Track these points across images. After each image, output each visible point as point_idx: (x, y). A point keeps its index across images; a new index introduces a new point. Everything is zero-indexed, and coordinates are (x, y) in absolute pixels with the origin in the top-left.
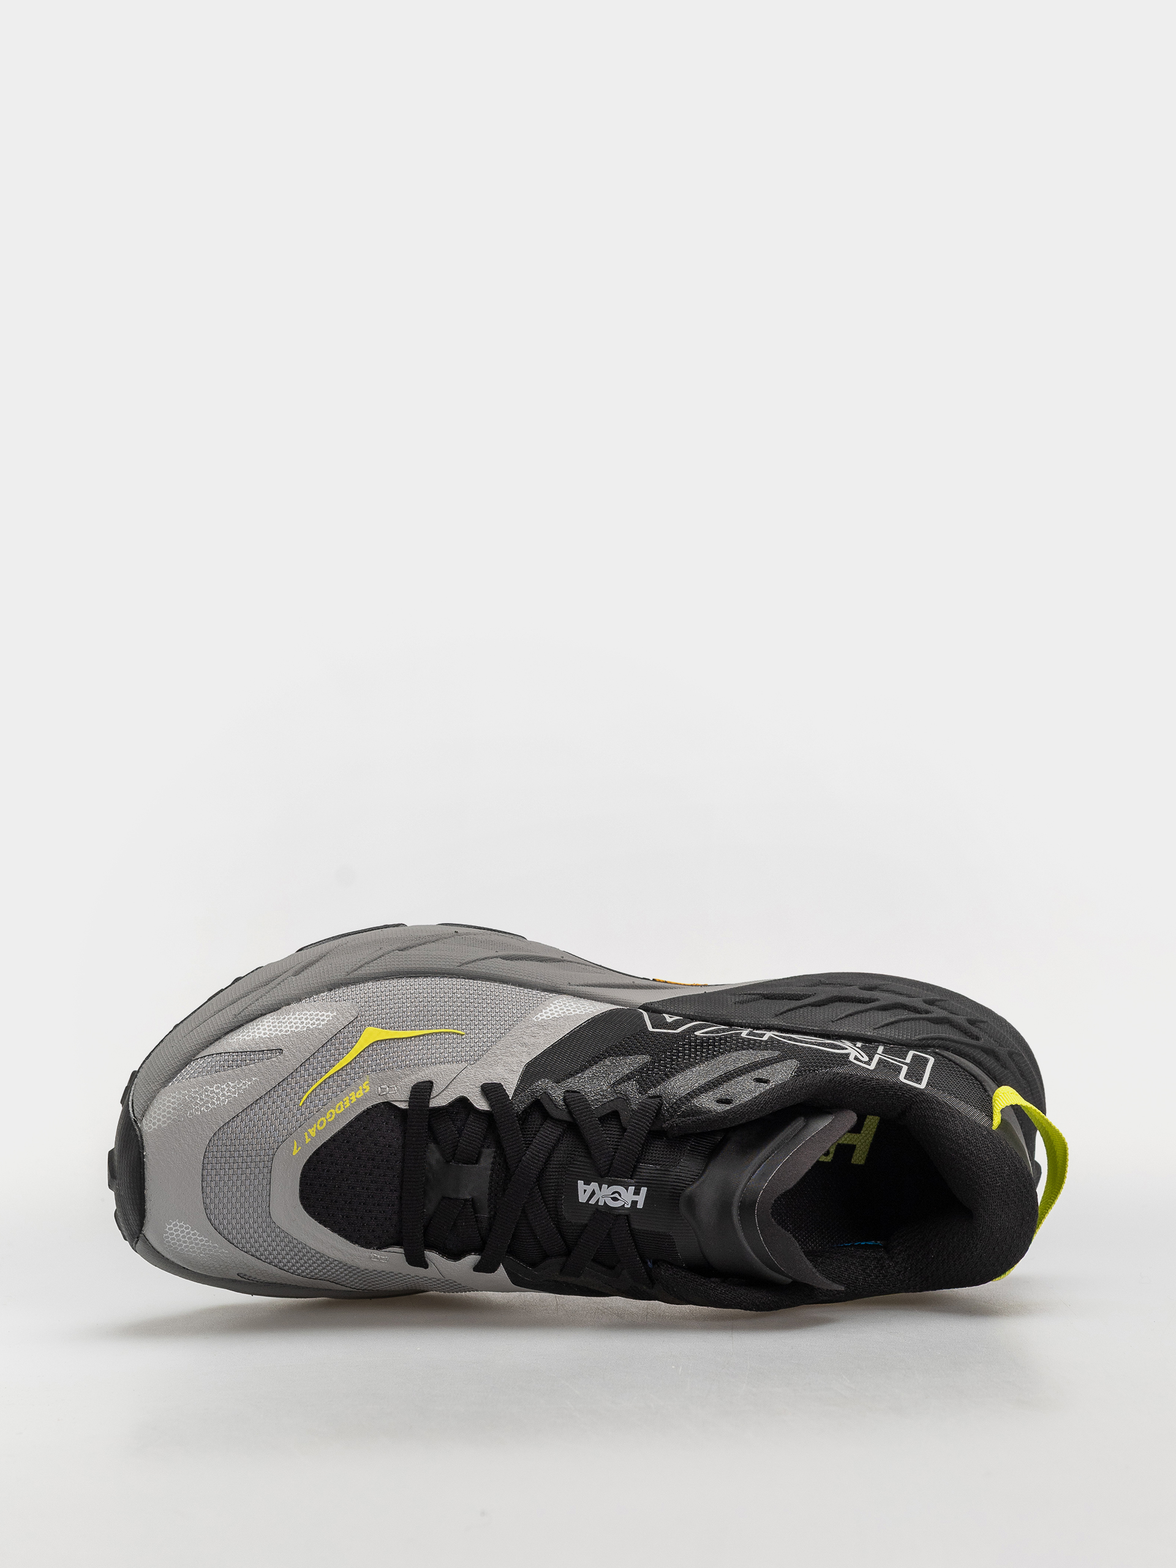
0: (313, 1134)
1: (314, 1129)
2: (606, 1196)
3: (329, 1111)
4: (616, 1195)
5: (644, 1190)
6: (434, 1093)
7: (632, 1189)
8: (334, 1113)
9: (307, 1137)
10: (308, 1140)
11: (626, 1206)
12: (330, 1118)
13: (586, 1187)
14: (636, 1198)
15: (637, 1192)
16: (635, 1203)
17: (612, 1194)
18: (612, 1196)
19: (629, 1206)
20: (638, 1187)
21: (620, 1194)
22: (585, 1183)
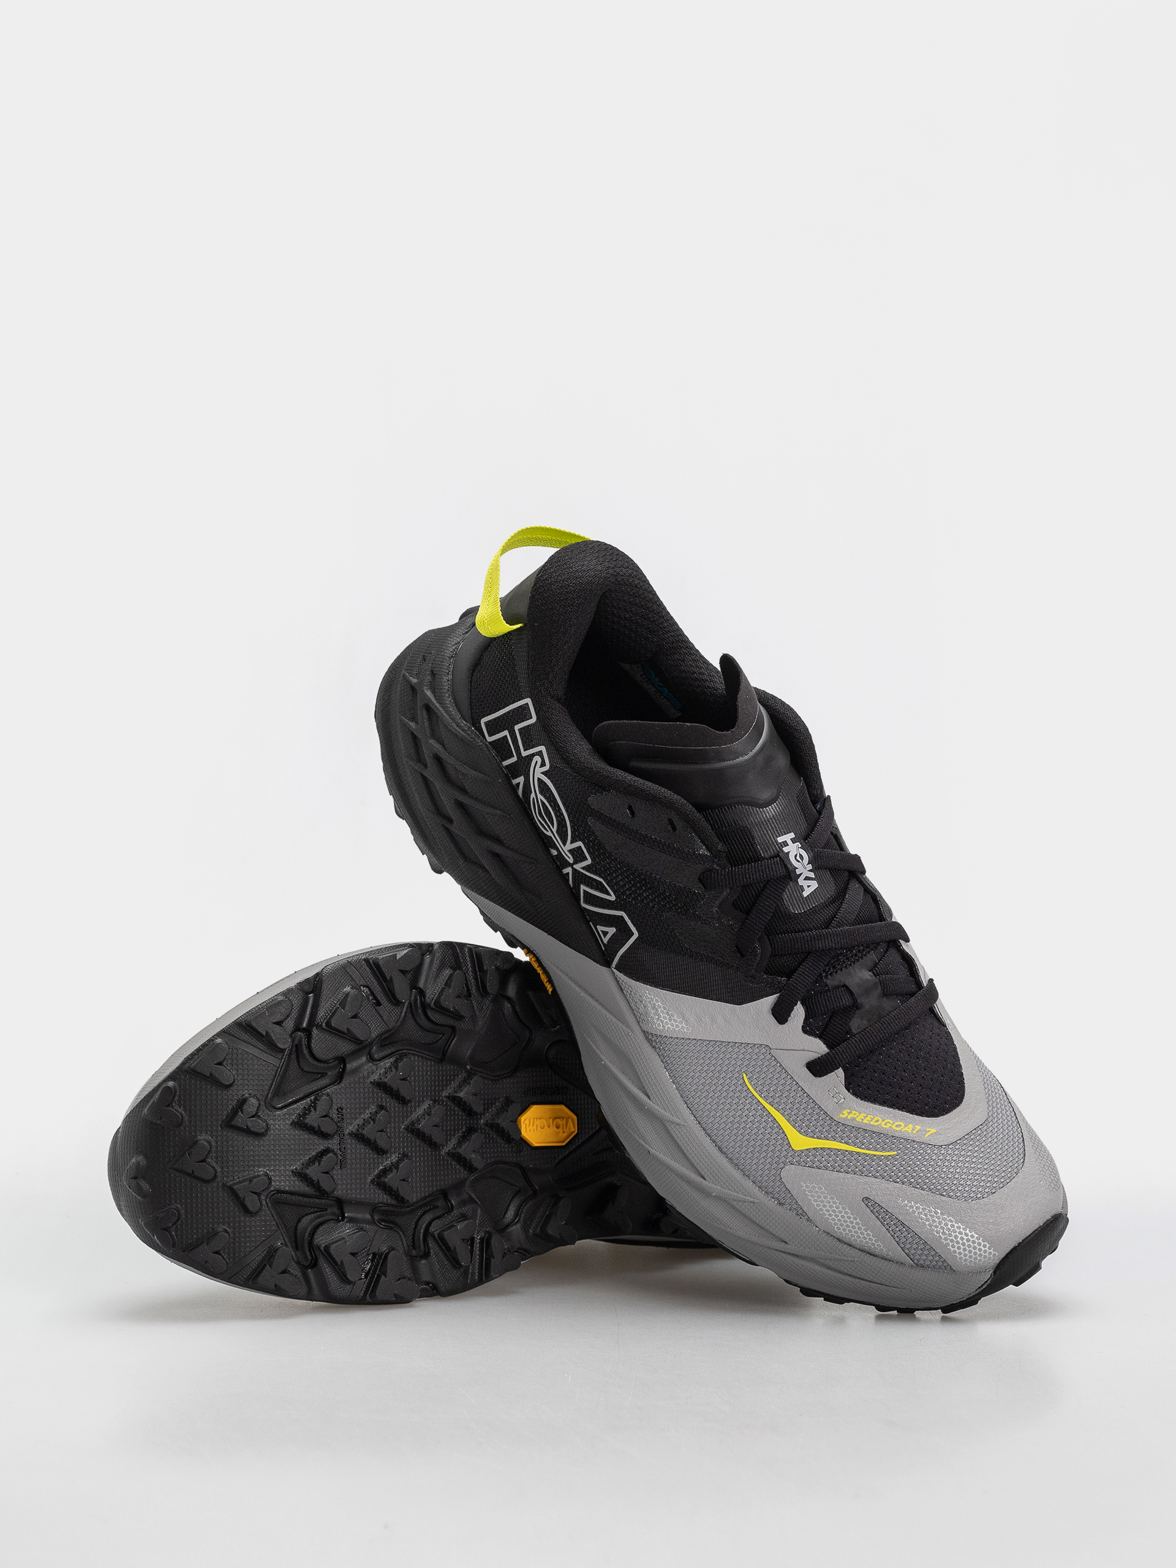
0: (911, 1126)
1: (906, 1129)
2: (803, 865)
3: (885, 1126)
4: (798, 858)
5: (780, 839)
6: (815, 1056)
7: (786, 850)
8: (884, 1123)
9: (916, 1130)
10: (918, 1128)
11: (800, 846)
12: (889, 1123)
13: (805, 887)
14: (789, 842)
15: (785, 844)
16: (794, 841)
17: (799, 862)
18: (801, 861)
19: (798, 843)
20: (781, 845)
21: (796, 856)
22: (803, 890)
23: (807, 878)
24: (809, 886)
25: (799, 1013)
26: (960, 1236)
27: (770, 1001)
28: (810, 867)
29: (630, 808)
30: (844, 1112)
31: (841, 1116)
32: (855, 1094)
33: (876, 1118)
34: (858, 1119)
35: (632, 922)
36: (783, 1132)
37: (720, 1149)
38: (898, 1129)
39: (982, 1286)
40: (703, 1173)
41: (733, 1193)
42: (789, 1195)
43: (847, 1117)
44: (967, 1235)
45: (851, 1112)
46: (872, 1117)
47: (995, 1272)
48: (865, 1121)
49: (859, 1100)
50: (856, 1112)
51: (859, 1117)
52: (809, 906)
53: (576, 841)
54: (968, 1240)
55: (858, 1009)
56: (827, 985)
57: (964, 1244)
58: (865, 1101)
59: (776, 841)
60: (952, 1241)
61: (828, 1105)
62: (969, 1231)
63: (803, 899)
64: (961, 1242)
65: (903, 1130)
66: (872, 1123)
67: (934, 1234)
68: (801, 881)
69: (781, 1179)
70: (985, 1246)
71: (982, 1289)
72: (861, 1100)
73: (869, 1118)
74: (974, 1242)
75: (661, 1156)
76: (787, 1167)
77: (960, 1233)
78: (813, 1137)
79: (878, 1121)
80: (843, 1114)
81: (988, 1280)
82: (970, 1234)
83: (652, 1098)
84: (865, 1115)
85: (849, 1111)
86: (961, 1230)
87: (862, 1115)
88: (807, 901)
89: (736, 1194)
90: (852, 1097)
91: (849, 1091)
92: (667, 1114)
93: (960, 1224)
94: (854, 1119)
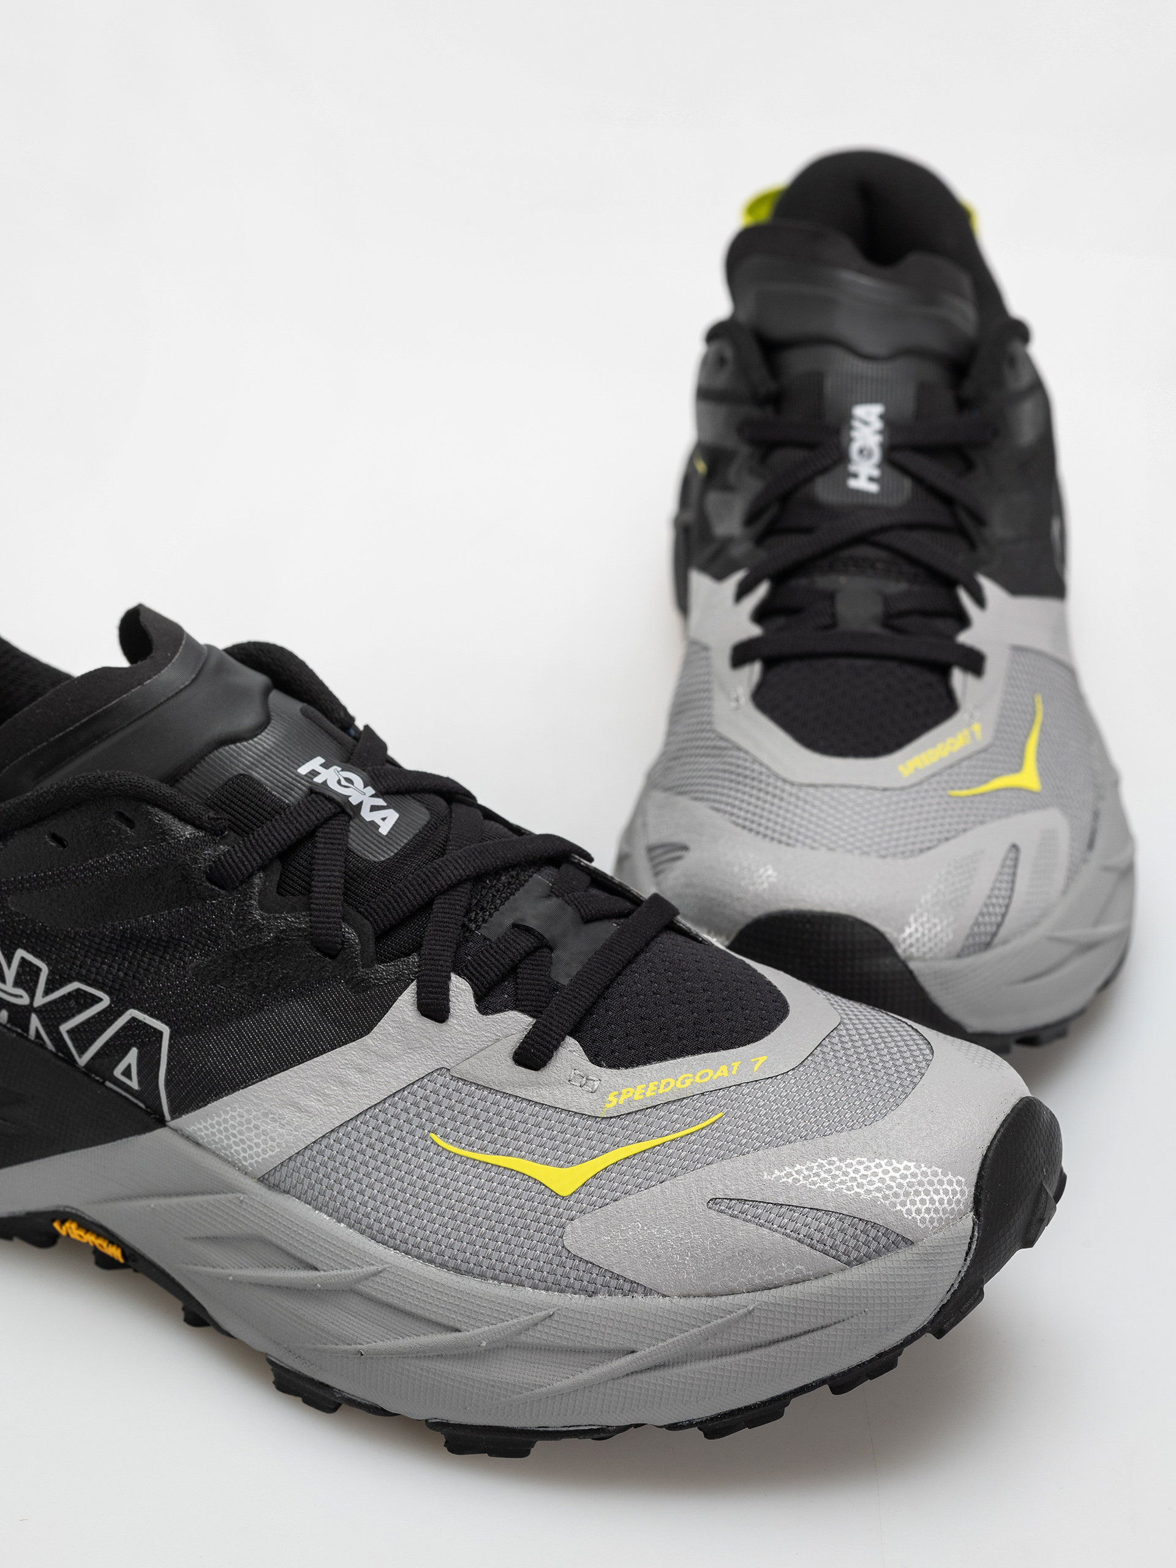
0: (724, 1068)
1: (719, 1074)
2: (357, 789)
3: (683, 1086)
4: (344, 782)
5: (303, 770)
6: (519, 1038)
8: (679, 1082)
9: (735, 1069)
10: (736, 1065)
11: (339, 769)
12: (689, 1078)
14: (320, 769)
15: (314, 773)
16: (326, 766)
17: (349, 789)
18: (351, 787)
19: (335, 767)
20: (309, 777)
21: (339, 782)
22: (378, 827)
23: (374, 808)
24: (384, 819)
25: (460, 990)
26: (887, 1177)
27: (407, 998)
28: (370, 791)
29: (54, 837)
30: (610, 1099)
31: (608, 1106)
32: (614, 1065)
33: (664, 1082)
34: (637, 1097)
35: (152, 1016)
36: (536, 1181)
37: (457, 1270)
38: (706, 1080)
39: (970, 1248)
40: (451, 1324)
41: (511, 1322)
42: (595, 1271)
43: (617, 1103)
44: (896, 1170)
45: (620, 1094)
46: (656, 1083)
47: (977, 1214)
48: (648, 1094)
49: (623, 1071)
50: (627, 1089)
51: (637, 1094)
52: (398, 844)
53: (13, 954)
54: (904, 1177)
55: (552, 949)
56: (485, 939)
57: (900, 1186)
58: (633, 1067)
59: (299, 775)
60: (879, 1190)
61: (582, 1102)
62: (898, 1162)
63: (384, 840)
64: (893, 1184)
65: (715, 1077)
66: (661, 1091)
67: (846, 1195)
68: (367, 815)
69: (569, 1252)
70: (935, 1174)
71: (972, 1251)
72: (627, 1068)
73: (652, 1086)
74: (914, 1175)
75: (380, 1345)
76: (568, 1229)
77: (886, 1172)
78: (582, 1162)
79: (668, 1083)
80: (610, 1102)
81: (973, 1232)
82: (901, 1167)
83: (319, 1266)
84: (644, 1086)
85: (617, 1093)
86: (885, 1167)
87: (640, 1088)
88: (391, 839)
89: (515, 1321)
90: (609, 1071)
91: (601, 1066)
92: (352, 1271)
93: (877, 1161)
94: (630, 1101)
